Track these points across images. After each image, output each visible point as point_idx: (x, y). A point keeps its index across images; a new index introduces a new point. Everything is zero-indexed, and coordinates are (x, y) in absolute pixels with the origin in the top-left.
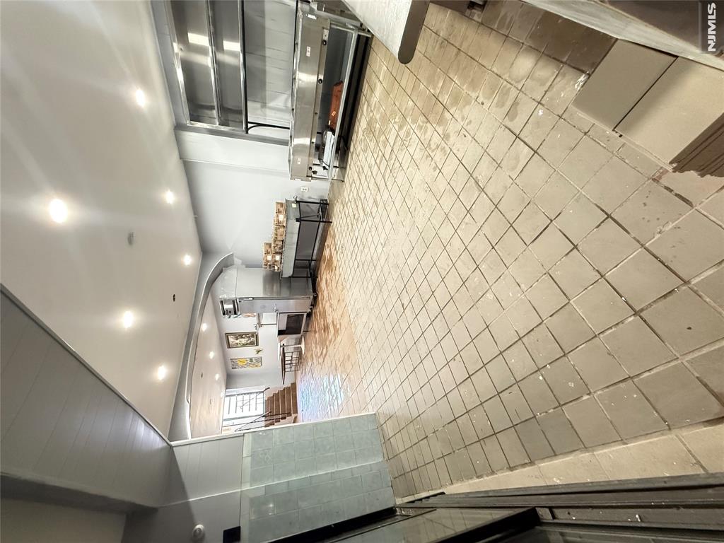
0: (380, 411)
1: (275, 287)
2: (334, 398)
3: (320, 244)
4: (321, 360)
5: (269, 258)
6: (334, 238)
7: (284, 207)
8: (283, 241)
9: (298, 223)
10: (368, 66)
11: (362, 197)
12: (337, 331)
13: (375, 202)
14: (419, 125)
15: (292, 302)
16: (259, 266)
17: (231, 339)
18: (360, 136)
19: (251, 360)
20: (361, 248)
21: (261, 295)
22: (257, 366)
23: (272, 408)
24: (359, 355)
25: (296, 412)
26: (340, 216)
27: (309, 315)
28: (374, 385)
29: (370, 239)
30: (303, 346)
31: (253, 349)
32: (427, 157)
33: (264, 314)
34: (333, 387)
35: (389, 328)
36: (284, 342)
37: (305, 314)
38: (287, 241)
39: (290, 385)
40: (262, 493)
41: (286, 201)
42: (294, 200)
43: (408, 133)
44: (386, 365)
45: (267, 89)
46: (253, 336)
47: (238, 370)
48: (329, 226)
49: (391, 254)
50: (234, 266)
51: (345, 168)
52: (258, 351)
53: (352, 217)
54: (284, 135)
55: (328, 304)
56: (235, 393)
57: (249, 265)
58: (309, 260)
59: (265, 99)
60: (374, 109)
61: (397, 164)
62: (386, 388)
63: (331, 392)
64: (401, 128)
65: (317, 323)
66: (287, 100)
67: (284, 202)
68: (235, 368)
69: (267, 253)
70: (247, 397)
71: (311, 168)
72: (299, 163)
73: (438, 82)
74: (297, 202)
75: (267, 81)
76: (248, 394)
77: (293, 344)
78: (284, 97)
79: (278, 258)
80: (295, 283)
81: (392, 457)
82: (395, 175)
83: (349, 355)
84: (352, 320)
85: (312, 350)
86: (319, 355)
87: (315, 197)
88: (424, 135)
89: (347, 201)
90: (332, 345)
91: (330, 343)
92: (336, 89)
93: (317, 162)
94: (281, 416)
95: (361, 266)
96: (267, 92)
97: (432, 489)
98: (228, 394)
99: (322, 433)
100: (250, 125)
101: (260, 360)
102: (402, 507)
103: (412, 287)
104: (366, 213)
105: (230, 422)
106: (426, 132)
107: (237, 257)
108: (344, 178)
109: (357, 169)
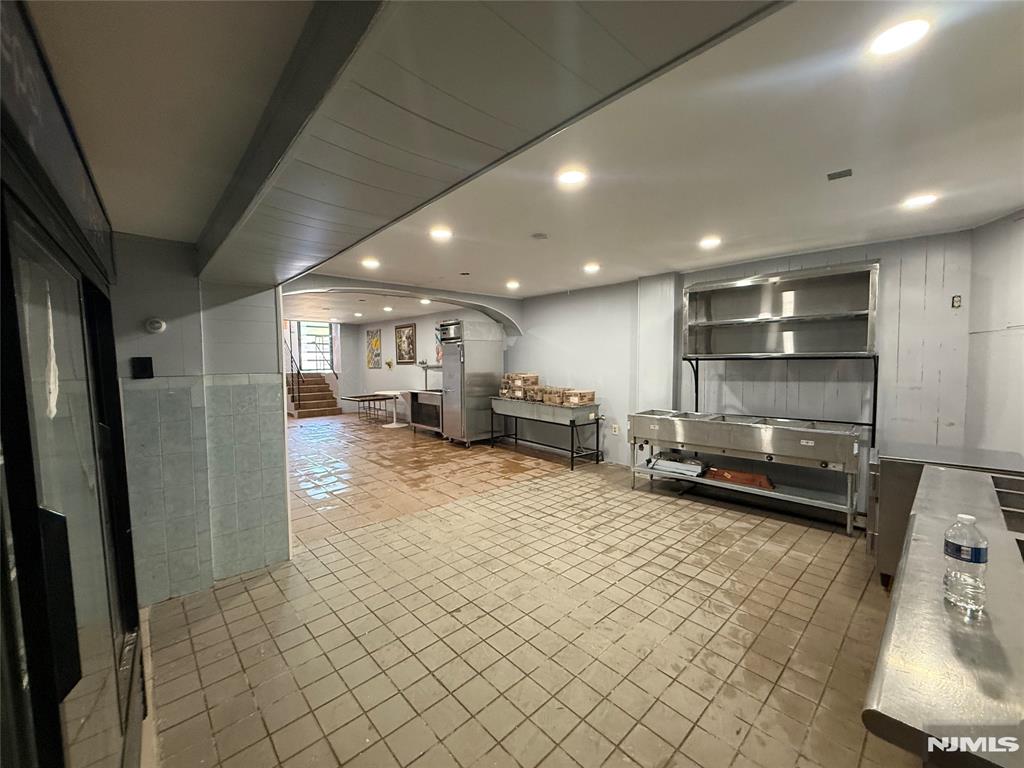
0: (293, 570)
1: (477, 389)
2: (316, 482)
3: (541, 451)
4: (373, 457)
5: (519, 383)
6: (554, 475)
7: (589, 402)
8: (542, 401)
9: (568, 423)
10: (805, 528)
11: (616, 524)
12: (416, 485)
13: (610, 549)
14: (739, 631)
15: (457, 406)
16: (506, 371)
17: (407, 331)
18: (703, 517)
19: (378, 355)
20: (541, 524)
21: (468, 370)
22: (369, 362)
23: (309, 383)
24: (380, 526)
25: (301, 416)
26: (582, 484)
27: (438, 436)
28: (334, 557)
29: (555, 540)
30: (394, 425)
31: (393, 358)
32: (692, 650)
33: (441, 373)
34: (334, 479)
35: (421, 584)
36: (401, 399)
37: (440, 430)
38: (542, 408)
39: (339, 406)
40: (196, 404)
41: (597, 406)
42: (600, 415)
43: (721, 609)
44: (364, 580)
45: (745, 383)
46: (410, 358)
47: (365, 338)
48: (566, 465)
49: (536, 583)
50: (505, 336)
51: (651, 491)
52: (389, 365)
53: (584, 507)
54: (687, 404)
55: (454, 467)
56: (334, 334)
57: (507, 356)
58: (516, 435)
59: (732, 380)
60: (745, 541)
61: (672, 589)
62: (331, 579)
63: (325, 476)
64: (727, 593)
65: (428, 449)
66: (734, 407)
67: (596, 402)
68: (368, 334)
69: (525, 380)
70: (327, 348)
71: (647, 442)
72: (652, 427)
73: (811, 667)
74: (597, 421)
75: (756, 383)
76: (332, 351)
77: (398, 411)
78: (738, 404)
79: (519, 394)
80: (484, 416)
81: (218, 597)
82: (655, 585)
83: (380, 506)
84: (432, 510)
85: (388, 441)
86: (381, 453)
87: (606, 444)
88: (727, 643)
89: (606, 495)
90: (394, 476)
91: (399, 473)
92: (763, 480)
93: (656, 450)
94: (296, 395)
95: (512, 524)
96: (740, 383)
97: (154, 687)
98: (333, 327)
99: (268, 482)
100: (694, 362)
101: (377, 366)
102: (137, 643)
103: (486, 627)
104: (593, 532)
105: (295, 328)
106: (732, 645)
107: (517, 340)
108: (638, 489)
109: (653, 513)
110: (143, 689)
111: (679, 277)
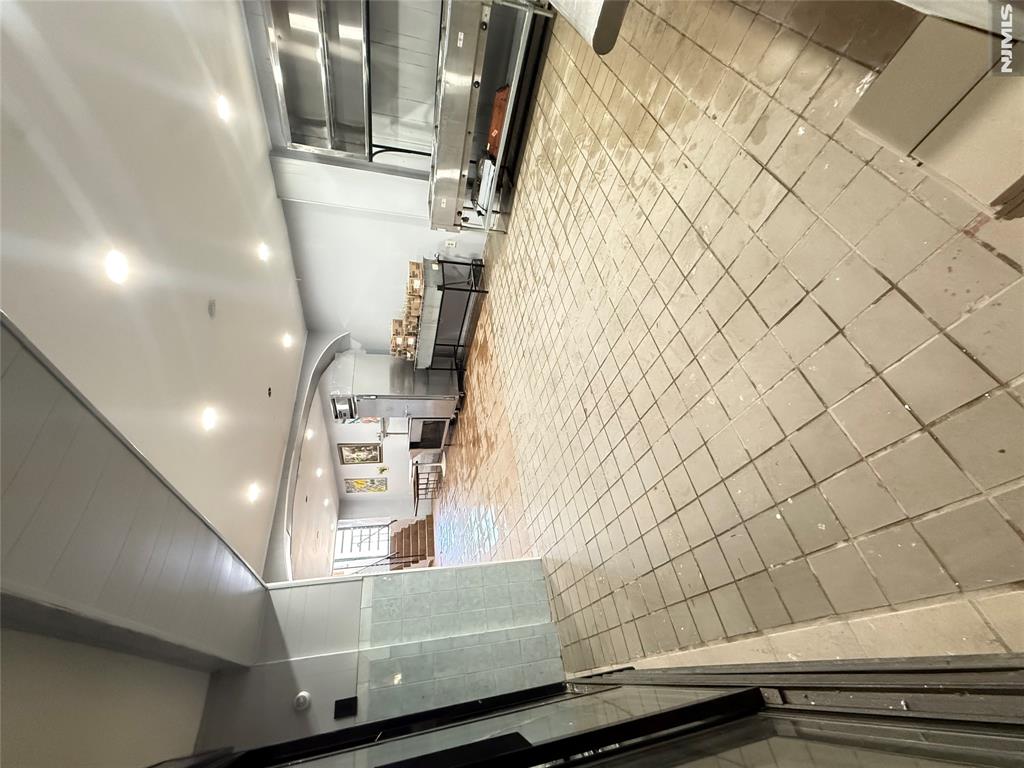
0: (549, 556)
1: (406, 384)
2: (485, 537)
3: (471, 322)
4: (468, 485)
5: (399, 340)
6: (491, 311)
7: (421, 269)
8: (418, 317)
9: (441, 292)
10: (547, 61)
11: (533, 255)
12: (492, 445)
13: (551, 264)
14: (619, 149)
15: (429, 403)
16: (386, 353)
17: (346, 452)
18: (532, 166)
19: (372, 481)
20: (528, 329)
21: (387, 392)
22: (380, 490)
23: (400, 548)
24: (522, 479)
25: (432, 554)
26: (499, 284)
27: (453, 423)
28: (542, 521)
29: (541, 317)
30: (443, 465)
31: (375, 467)
32: (629, 197)
33: (391, 419)
34: (484, 523)
35: (565, 443)
36: (418, 458)
37: (448, 422)
38: (425, 318)
39: (424, 518)
40: (386, 655)
41: (425, 260)
42: (435, 259)
43: (602, 162)
44: (559, 494)
45: (400, 96)
46: (375, 449)
47: (354, 495)
48: (483, 298)
49: (571, 339)
50: (350, 351)
51: (509, 214)
52: (383, 470)
53: (518, 285)
54: (423, 164)
55: (480, 408)
56: (351, 526)
57: (372, 351)
58: (454, 346)
59: (397, 111)
60: (554, 127)
61: (585, 208)
62: (557, 524)
63: (481, 529)
64: (592, 154)
65: (464, 434)
66: (427, 113)
67: (421, 261)
68: (351, 492)
69: (397, 333)
70: (366, 532)
71: (460, 213)
72: (443, 206)
73: (649, 86)
74: (440, 262)
75: (400, 84)
76: (368, 527)
77: (430, 461)
78: (425, 108)
79: (411, 341)
80: (434, 377)
81: (563, 618)
82: (581, 225)
83: (507, 479)
84: (513, 430)
85: (456, 471)
86: (465, 478)
87: (465, 255)
88: (626, 165)
89: (510, 261)
90: (484, 465)
91: (482, 461)
92: (499, 96)
93: (469, 204)
94: (411, 559)
95: (527, 355)
96: (400, 101)
97: (617, 663)
98: (341, 526)
99: (468, 582)
100: (375, 150)
101: (384, 482)
102: (574, 683)
103: (599, 386)
104: (537, 279)
105: (344, 564)
106: (628, 160)
107: (354, 339)
108: (507, 229)
109: (527, 215)
110: (611, 673)
111: (276, 152)
